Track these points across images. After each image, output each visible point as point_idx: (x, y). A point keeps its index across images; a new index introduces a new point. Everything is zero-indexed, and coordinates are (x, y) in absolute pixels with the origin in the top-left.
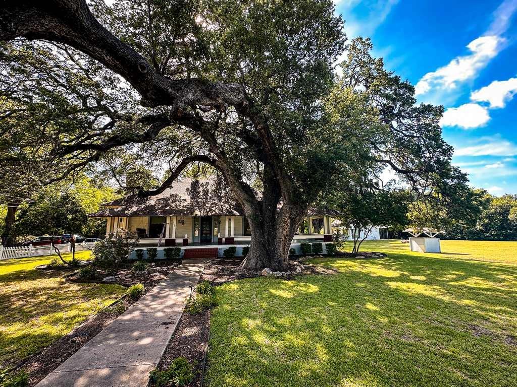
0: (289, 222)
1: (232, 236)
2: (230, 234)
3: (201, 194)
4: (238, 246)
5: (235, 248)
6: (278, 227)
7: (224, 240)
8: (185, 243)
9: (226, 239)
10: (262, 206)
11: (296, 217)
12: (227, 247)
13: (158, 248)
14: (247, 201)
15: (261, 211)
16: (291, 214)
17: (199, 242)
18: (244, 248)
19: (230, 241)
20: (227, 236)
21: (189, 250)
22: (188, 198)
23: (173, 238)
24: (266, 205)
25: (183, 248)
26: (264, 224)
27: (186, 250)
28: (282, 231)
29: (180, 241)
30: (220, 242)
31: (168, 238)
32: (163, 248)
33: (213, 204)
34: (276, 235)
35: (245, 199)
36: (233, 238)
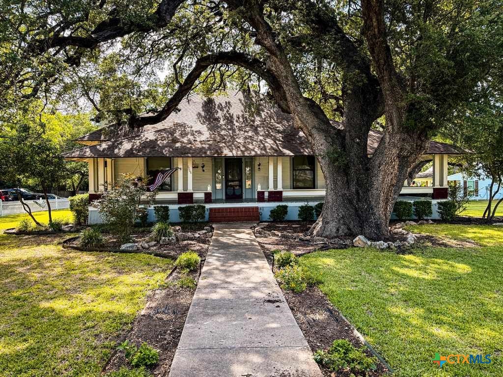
1: (280, 188)
4: (289, 204)
5: (286, 207)
6: (376, 172)
8: (208, 198)
9: (270, 193)
10: (344, 138)
11: (411, 154)
12: (274, 205)
13: (171, 207)
14: (319, 130)
15: (343, 146)
16: (402, 149)
17: (224, 198)
18: (302, 207)
19: (276, 196)
20: (271, 189)
21: (215, 209)
23: (188, 191)
24: (351, 135)
25: (208, 206)
26: (349, 168)
27: (211, 209)
29: (199, 196)
30: (261, 198)
31: (183, 192)
32: (176, 207)
34: (371, 185)
36: (281, 192)
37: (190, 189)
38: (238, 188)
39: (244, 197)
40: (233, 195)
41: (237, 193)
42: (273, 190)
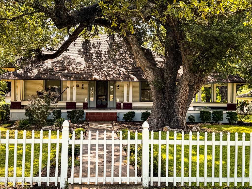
0: (188, 89)
1: (131, 101)
2: (128, 99)
3: (94, 56)
4: (136, 111)
5: (134, 113)
6: (178, 93)
7: (122, 105)
8: (85, 106)
9: (125, 104)
10: (163, 73)
11: (195, 84)
12: (126, 111)
14: (150, 68)
15: (163, 78)
16: (190, 82)
17: (95, 107)
18: (143, 113)
19: (128, 106)
20: (125, 101)
21: (90, 113)
22: (82, 61)
23: (73, 102)
24: (167, 72)
25: (85, 111)
26: (165, 90)
27: (87, 113)
28: (182, 96)
29: (80, 105)
30: (118, 107)
31: (69, 102)
32: (65, 111)
33: (109, 68)
34: (176, 100)
35: (147, 67)
36: (131, 104)
37: (74, 100)
38: (104, 100)
39: (108, 107)
40: (101, 105)
41: (104, 104)
42: (126, 102)
